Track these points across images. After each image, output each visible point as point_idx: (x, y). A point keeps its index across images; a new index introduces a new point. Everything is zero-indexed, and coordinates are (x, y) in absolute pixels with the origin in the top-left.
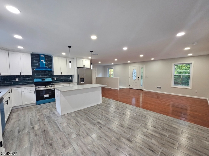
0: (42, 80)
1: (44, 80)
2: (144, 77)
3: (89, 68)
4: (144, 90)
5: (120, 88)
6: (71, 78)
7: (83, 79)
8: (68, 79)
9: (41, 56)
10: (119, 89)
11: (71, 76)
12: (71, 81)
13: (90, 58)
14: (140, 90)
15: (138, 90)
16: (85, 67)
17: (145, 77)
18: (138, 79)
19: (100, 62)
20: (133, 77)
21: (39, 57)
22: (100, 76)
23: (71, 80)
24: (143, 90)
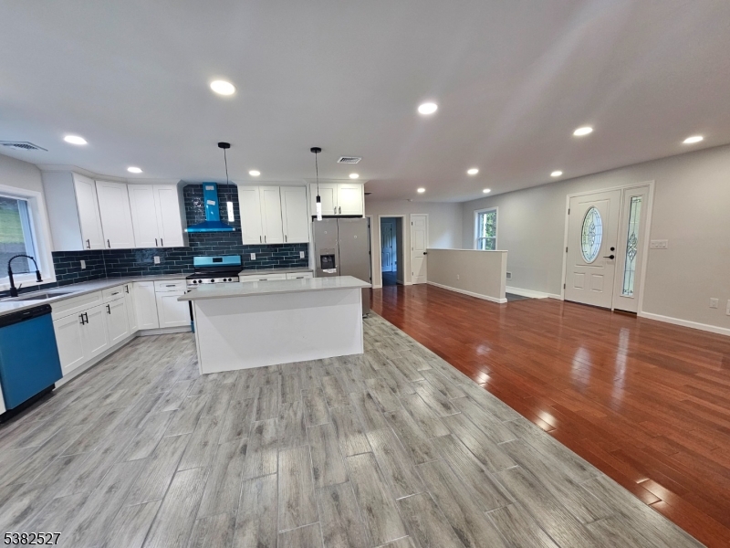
0: (215, 260)
1: (220, 260)
2: (646, 247)
3: (361, 216)
4: (642, 314)
5: (508, 295)
6: (302, 255)
7: (333, 256)
8: (296, 257)
9: (208, 188)
10: (503, 300)
11: (305, 246)
12: (304, 264)
13: (354, 176)
14: (618, 312)
15: (609, 310)
16: (342, 214)
17: (650, 249)
18: (612, 257)
19: (421, 190)
20: (587, 248)
21: (202, 190)
22: (444, 243)
23: (302, 260)
24: (633, 315)
